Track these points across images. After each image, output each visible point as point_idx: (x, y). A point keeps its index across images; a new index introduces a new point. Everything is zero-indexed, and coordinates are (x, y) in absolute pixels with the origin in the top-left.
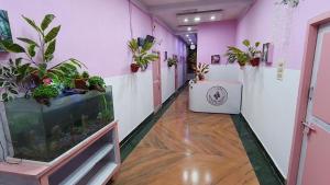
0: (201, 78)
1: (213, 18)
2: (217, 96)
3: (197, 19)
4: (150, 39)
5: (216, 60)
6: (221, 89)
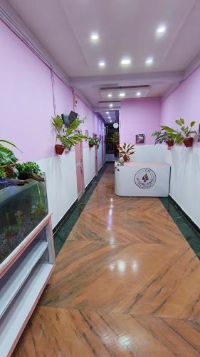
0: (126, 159)
1: (139, 94)
2: (145, 178)
3: (122, 95)
4: (73, 116)
5: (141, 140)
6: (150, 170)
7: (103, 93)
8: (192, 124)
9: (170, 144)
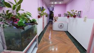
0: (56, 20)
1: (60, 3)
2: (61, 26)
3: (56, 3)
5: (60, 16)
6: (62, 24)
7: (51, 2)
8: (76, 11)
9: (68, 17)
